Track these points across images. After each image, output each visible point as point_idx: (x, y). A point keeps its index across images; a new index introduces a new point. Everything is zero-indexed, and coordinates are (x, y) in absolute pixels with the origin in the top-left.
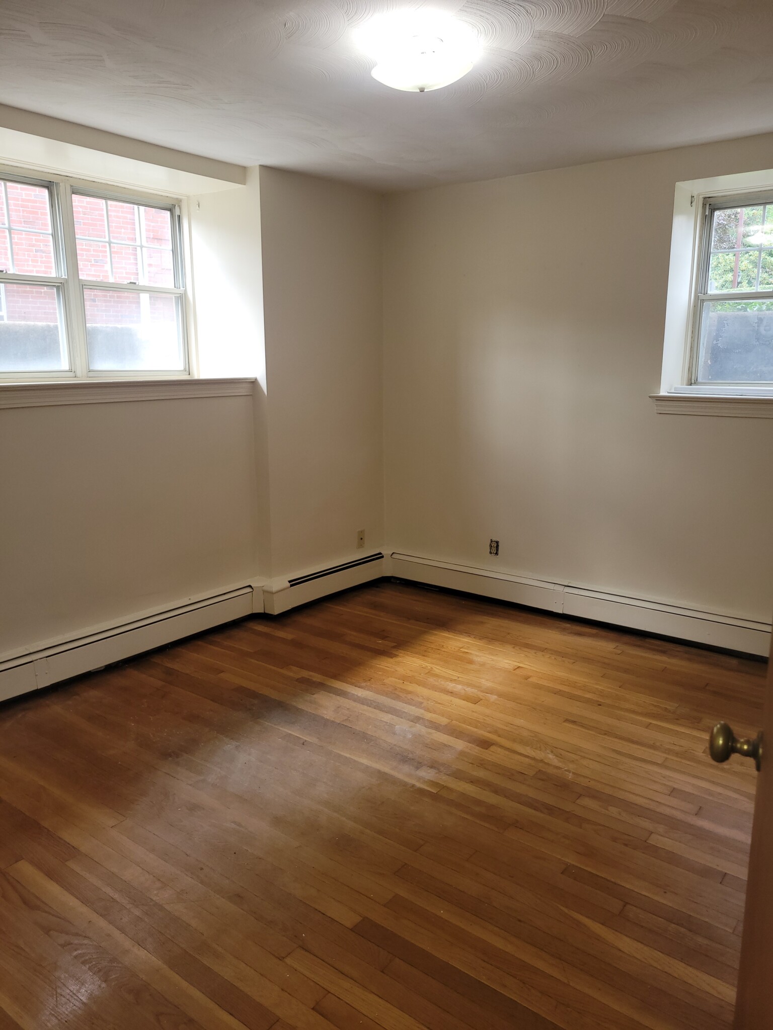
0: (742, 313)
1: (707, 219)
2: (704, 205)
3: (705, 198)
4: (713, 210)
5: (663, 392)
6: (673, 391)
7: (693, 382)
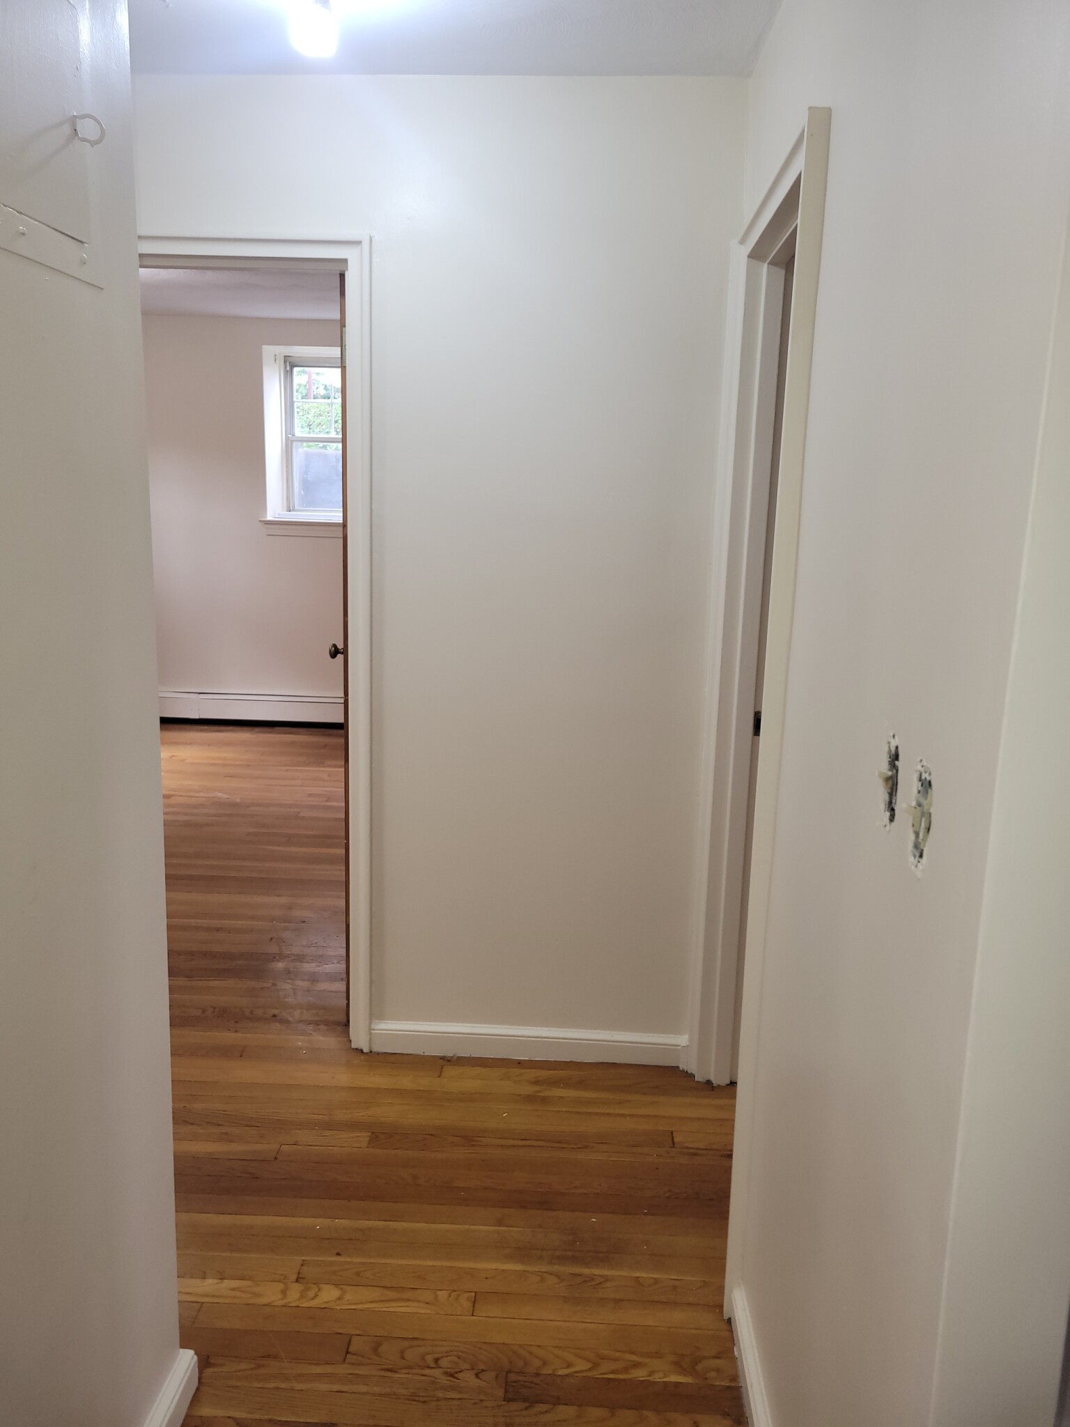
0: (323, 451)
1: (289, 374)
2: (285, 362)
3: (285, 356)
4: (293, 366)
5: (269, 518)
6: (277, 516)
7: (291, 509)
